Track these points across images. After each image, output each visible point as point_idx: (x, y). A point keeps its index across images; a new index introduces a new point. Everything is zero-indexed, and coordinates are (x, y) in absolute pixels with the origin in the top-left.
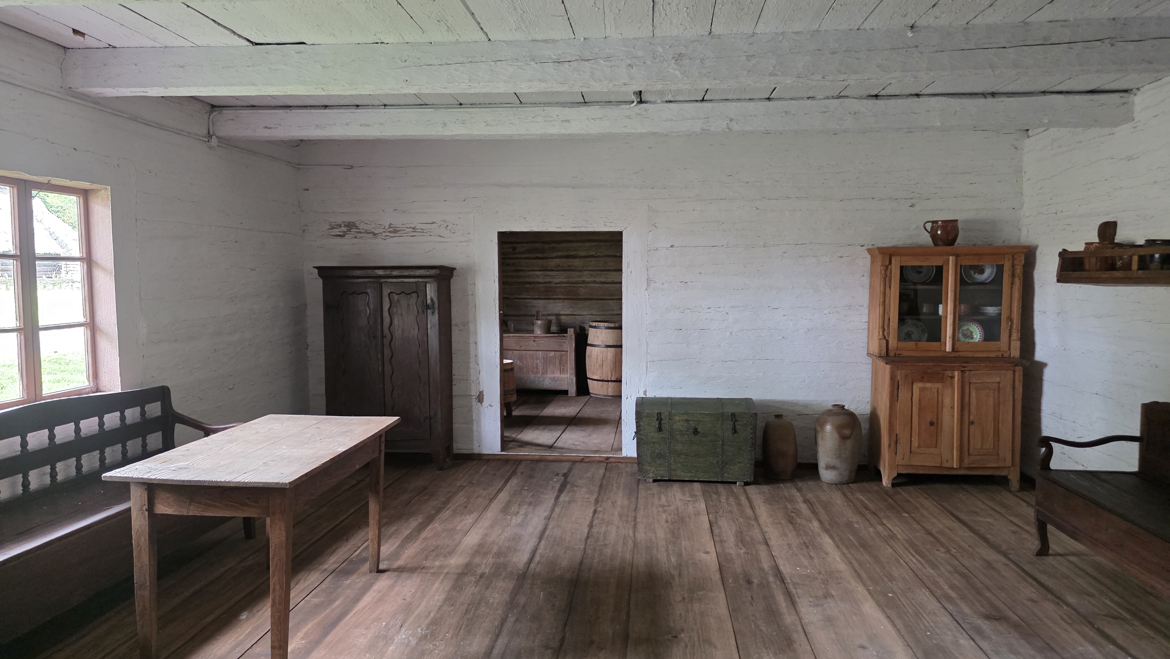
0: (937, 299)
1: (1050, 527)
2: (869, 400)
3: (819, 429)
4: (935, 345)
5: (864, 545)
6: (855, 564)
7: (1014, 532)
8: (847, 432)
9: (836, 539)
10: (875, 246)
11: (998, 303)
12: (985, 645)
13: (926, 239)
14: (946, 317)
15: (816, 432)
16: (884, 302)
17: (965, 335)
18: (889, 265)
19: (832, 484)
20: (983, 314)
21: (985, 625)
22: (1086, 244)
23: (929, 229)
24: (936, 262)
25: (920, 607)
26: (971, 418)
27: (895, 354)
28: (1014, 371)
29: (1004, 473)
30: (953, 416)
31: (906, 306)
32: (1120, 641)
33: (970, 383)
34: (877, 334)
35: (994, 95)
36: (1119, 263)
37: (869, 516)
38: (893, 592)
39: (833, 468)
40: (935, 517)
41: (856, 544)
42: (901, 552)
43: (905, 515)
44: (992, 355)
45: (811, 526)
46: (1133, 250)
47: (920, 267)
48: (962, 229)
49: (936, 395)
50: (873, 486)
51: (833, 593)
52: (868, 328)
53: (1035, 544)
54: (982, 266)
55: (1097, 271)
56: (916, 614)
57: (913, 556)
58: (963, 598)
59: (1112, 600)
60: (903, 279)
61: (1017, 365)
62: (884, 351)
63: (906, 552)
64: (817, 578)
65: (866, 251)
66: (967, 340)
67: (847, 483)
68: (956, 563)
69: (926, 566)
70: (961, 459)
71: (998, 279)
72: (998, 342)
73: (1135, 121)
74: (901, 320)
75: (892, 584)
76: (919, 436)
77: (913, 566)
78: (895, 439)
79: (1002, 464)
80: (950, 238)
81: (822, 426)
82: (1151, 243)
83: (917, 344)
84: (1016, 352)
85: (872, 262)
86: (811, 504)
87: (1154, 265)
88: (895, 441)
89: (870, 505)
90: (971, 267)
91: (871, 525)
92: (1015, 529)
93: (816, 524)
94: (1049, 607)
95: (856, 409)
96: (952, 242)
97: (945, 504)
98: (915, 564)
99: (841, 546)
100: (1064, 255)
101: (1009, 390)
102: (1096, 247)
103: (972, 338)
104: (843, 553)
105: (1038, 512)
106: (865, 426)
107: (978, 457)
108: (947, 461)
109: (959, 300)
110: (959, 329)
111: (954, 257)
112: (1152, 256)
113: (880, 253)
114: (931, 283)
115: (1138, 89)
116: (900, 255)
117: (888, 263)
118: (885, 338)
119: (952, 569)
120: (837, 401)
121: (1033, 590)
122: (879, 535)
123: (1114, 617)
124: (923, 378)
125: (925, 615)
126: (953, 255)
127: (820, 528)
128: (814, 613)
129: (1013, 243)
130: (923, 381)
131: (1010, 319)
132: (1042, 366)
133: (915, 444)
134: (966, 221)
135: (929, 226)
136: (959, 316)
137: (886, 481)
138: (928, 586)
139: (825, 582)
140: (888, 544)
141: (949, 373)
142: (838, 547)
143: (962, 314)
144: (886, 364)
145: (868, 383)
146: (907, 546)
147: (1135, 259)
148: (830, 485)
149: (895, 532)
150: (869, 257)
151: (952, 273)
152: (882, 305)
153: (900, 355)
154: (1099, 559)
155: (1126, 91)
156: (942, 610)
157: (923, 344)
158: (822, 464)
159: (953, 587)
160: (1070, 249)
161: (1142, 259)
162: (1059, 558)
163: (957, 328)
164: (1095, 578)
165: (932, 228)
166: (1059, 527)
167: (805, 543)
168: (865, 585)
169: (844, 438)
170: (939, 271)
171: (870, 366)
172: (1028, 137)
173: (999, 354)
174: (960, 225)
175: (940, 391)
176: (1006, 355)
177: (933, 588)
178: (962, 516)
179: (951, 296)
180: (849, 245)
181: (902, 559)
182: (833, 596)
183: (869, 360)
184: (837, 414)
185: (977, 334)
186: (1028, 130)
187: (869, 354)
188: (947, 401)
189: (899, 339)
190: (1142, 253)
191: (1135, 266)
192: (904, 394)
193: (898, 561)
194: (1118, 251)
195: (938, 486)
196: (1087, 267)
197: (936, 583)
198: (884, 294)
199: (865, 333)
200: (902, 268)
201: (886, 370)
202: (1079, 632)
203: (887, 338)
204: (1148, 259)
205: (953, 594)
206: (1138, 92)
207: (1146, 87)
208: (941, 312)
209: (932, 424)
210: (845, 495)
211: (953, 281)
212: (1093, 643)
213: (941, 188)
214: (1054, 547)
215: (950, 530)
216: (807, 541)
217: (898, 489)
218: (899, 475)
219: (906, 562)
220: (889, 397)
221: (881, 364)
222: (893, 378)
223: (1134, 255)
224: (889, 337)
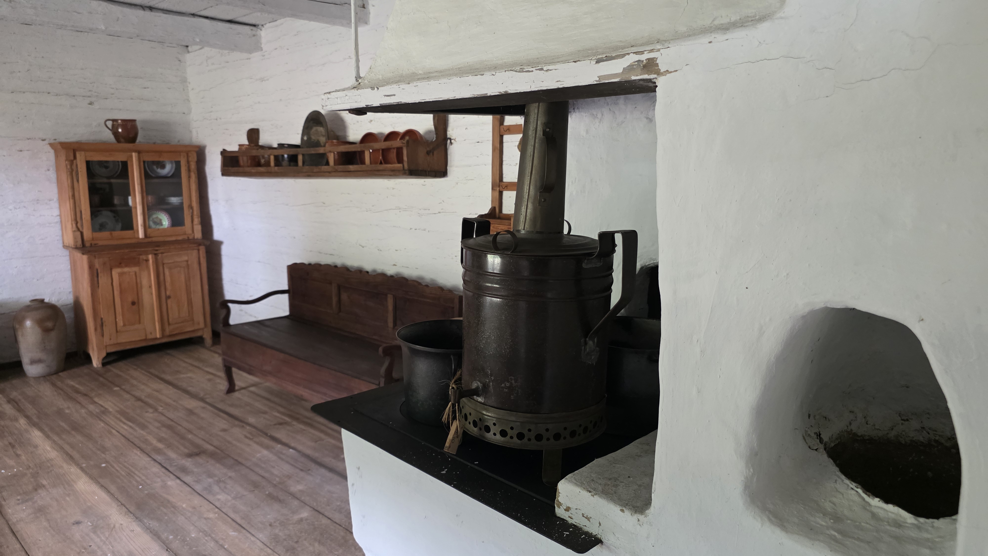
0: (126, 192)
1: (234, 370)
2: (71, 290)
3: (17, 326)
4: (127, 233)
5: (76, 427)
6: (67, 448)
7: (209, 380)
8: (49, 324)
9: (46, 429)
10: (57, 141)
11: (179, 194)
12: (188, 479)
13: (108, 136)
14: (136, 208)
15: (14, 330)
16: (73, 196)
17: (155, 223)
18: (73, 160)
19: (39, 377)
20: (169, 204)
21: (188, 463)
22: (239, 145)
23: (110, 126)
24: (120, 157)
25: (132, 467)
26: (168, 293)
27: (91, 244)
28: (199, 250)
29: (199, 334)
30: (152, 294)
31: (97, 199)
32: (284, 440)
33: (163, 264)
34: (70, 226)
35: (151, 8)
36: (263, 161)
37: (81, 399)
38: (106, 462)
39: (39, 361)
40: (144, 384)
41: (68, 428)
42: (113, 423)
43: (116, 389)
44: (180, 238)
45: (17, 425)
46: (271, 151)
47: (107, 162)
48: (142, 128)
49: (134, 277)
50: (84, 370)
51: (44, 482)
52: (61, 221)
53: (224, 385)
54: (163, 162)
55: (248, 166)
56: (129, 474)
57: (124, 423)
58: (169, 446)
59: (279, 412)
60: (91, 174)
61: (200, 245)
62: (80, 242)
63: (118, 422)
64: (26, 474)
65: (49, 145)
66: (158, 227)
67: (56, 373)
68: (163, 418)
69: (137, 429)
70: (163, 329)
71: (177, 174)
72: (183, 227)
73: (263, 51)
74: (94, 213)
75: (105, 454)
76: (123, 317)
77: (124, 433)
78: (100, 322)
79: (196, 327)
80: (131, 136)
81: (21, 322)
82: (281, 146)
83: (111, 234)
84: (198, 234)
85: (57, 156)
86: (16, 402)
87: (285, 163)
88: (100, 325)
89: (81, 388)
90: (154, 163)
91: (83, 407)
92: (211, 377)
93: (22, 421)
94: (237, 432)
95: (58, 301)
96: (133, 140)
97: (152, 371)
98: (126, 430)
99: (51, 435)
100: (224, 153)
101: (196, 266)
102: (246, 148)
103: (162, 225)
104: (54, 441)
105: (224, 360)
106: (69, 316)
107: (177, 325)
108: (151, 333)
109: (146, 191)
110: (149, 218)
111: (137, 154)
112: (283, 156)
113: (63, 148)
114: (118, 177)
115: (262, 25)
116: (84, 150)
117: (72, 158)
118: (79, 230)
119: (159, 425)
120: (35, 295)
121: (224, 422)
122: (91, 414)
123: (281, 424)
124: (120, 264)
125: (136, 472)
126: (135, 151)
127: (27, 424)
128: (24, 510)
129: (187, 142)
130: (121, 267)
131: (190, 207)
132: (219, 243)
133: (120, 323)
134: (145, 122)
135: (110, 124)
136: (148, 206)
137: (96, 362)
138: (138, 445)
139: (35, 475)
140: (101, 420)
141: (144, 257)
142: (48, 437)
143: (150, 204)
144: (83, 254)
145: (68, 274)
146: (119, 416)
147: (272, 158)
148: (37, 379)
149: (106, 407)
150: (52, 151)
151: (136, 168)
152: (72, 199)
153: (96, 245)
154: (268, 384)
155: (254, 26)
156: (152, 462)
157: (118, 233)
158: (25, 361)
159: (160, 440)
160: (229, 149)
161: (276, 158)
162: (243, 391)
163: (147, 217)
164: (268, 399)
165: (113, 125)
166: (240, 368)
167: (10, 444)
168: (78, 465)
169: (46, 331)
170: (125, 166)
171: (68, 258)
172: (188, 52)
173: (185, 237)
174: (139, 125)
175: (137, 274)
176: (191, 237)
177: (143, 446)
178: (168, 377)
179: (138, 189)
180: (29, 139)
181: (114, 429)
182: (44, 486)
183: (66, 253)
184: (36, 309)
185: (166, 222)
186: (187, 46)
187: (65, 247)
188: (145, 282)
189: (94, 230)
190: (276, 154)
191: (272, 163)
192: (103, 280)
193: (111, 433)
194: (261, 152)
195: (144, 357)
196: (241, 163)
197: (146, 441)
198: (73, 188)
199: (58, 227)
200: (88, 163)
201: (83, 260)
202: (257, 443)
203: (81, 229)
204: (280, 158)
205: (160, 445)
206: (263, 28)
207: (268, 25)
208: (130, 203)
209: (133, 303)
210: (54, 385)
211: (138, 174)
212: (267, 448)
213: (117, 89)
214: (239, 383)
215: (157, 391)
216: (12, 441)
217: (109, 367)
218: (108, 355)
219: (118, 430)
220: (89, 285)
221: (78, 255)
222: (91, 267)
223: (271, 155)
224: (83, 229)
